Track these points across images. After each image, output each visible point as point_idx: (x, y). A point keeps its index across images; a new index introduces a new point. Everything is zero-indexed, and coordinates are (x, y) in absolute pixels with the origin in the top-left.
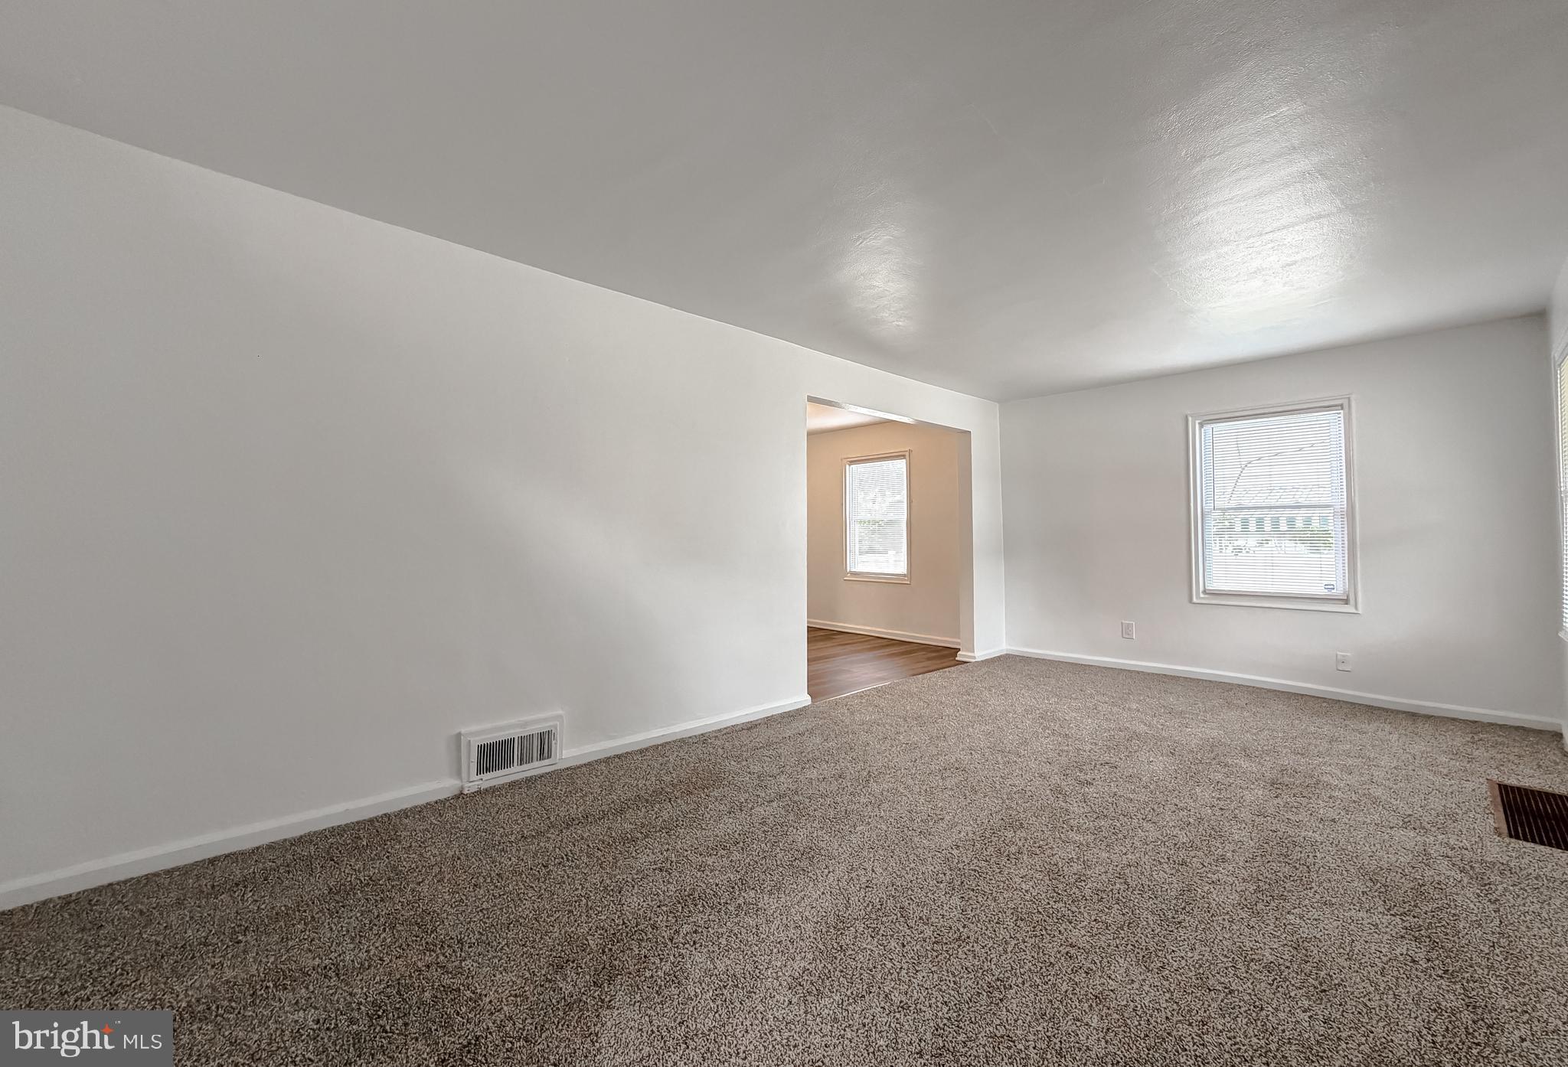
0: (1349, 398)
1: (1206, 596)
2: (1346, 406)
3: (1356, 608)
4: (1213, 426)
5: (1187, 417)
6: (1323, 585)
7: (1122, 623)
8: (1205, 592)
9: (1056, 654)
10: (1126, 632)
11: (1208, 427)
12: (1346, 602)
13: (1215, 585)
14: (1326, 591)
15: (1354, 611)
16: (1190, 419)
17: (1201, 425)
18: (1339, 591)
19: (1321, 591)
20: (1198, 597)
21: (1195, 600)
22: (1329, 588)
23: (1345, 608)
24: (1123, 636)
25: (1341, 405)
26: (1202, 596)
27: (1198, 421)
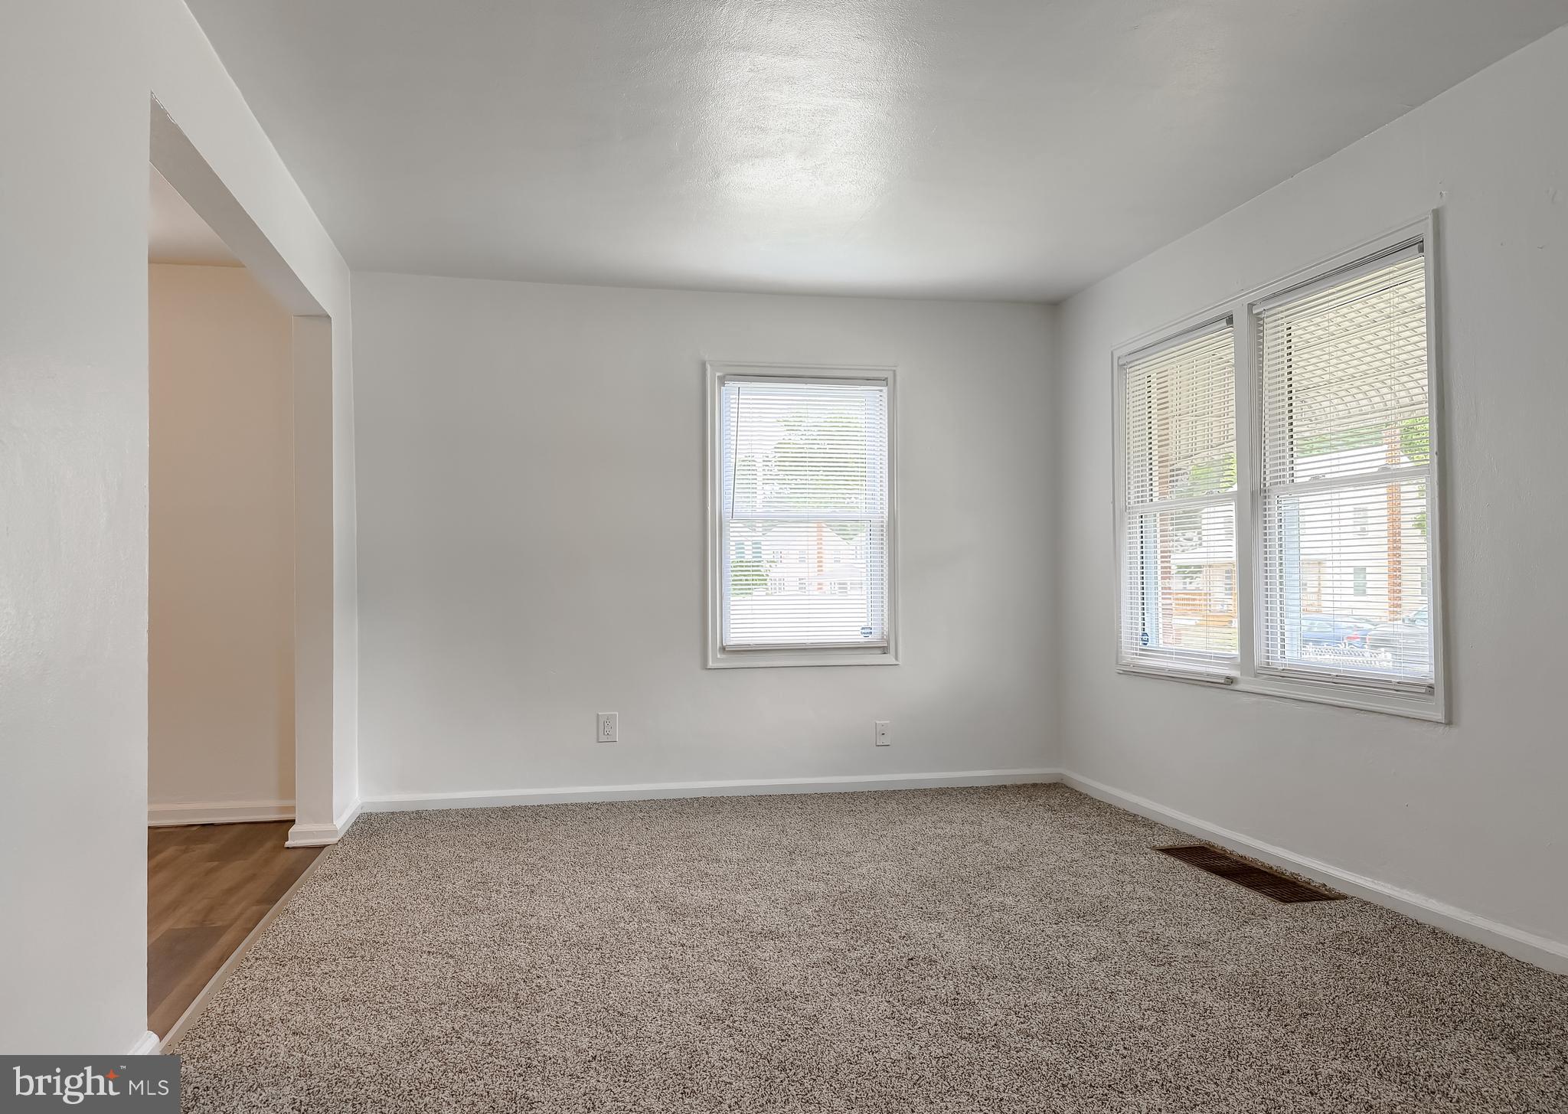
0: (894, 371)
1: (724, 656)
2: (891, 381)
3: (897, 659)
5: (703, 365)
6: (859, 629)
7: (598, 715)
8: (722, 649)
10: (603, 731)
11: (729, 386)
12: (884, 650)
13: (733, 638)
14: (862, 636)
15: (896, 662)
16: (708, 367)
17: (722, 381)
18: (874, 638)
19: (858, 638)
20: (715, 659)
21: (711, 664)
22: (867, 631)
23: (889, 659)
24: (598, 739)
25: (886, 379)
26: (719, 656)
27: (718, 374)
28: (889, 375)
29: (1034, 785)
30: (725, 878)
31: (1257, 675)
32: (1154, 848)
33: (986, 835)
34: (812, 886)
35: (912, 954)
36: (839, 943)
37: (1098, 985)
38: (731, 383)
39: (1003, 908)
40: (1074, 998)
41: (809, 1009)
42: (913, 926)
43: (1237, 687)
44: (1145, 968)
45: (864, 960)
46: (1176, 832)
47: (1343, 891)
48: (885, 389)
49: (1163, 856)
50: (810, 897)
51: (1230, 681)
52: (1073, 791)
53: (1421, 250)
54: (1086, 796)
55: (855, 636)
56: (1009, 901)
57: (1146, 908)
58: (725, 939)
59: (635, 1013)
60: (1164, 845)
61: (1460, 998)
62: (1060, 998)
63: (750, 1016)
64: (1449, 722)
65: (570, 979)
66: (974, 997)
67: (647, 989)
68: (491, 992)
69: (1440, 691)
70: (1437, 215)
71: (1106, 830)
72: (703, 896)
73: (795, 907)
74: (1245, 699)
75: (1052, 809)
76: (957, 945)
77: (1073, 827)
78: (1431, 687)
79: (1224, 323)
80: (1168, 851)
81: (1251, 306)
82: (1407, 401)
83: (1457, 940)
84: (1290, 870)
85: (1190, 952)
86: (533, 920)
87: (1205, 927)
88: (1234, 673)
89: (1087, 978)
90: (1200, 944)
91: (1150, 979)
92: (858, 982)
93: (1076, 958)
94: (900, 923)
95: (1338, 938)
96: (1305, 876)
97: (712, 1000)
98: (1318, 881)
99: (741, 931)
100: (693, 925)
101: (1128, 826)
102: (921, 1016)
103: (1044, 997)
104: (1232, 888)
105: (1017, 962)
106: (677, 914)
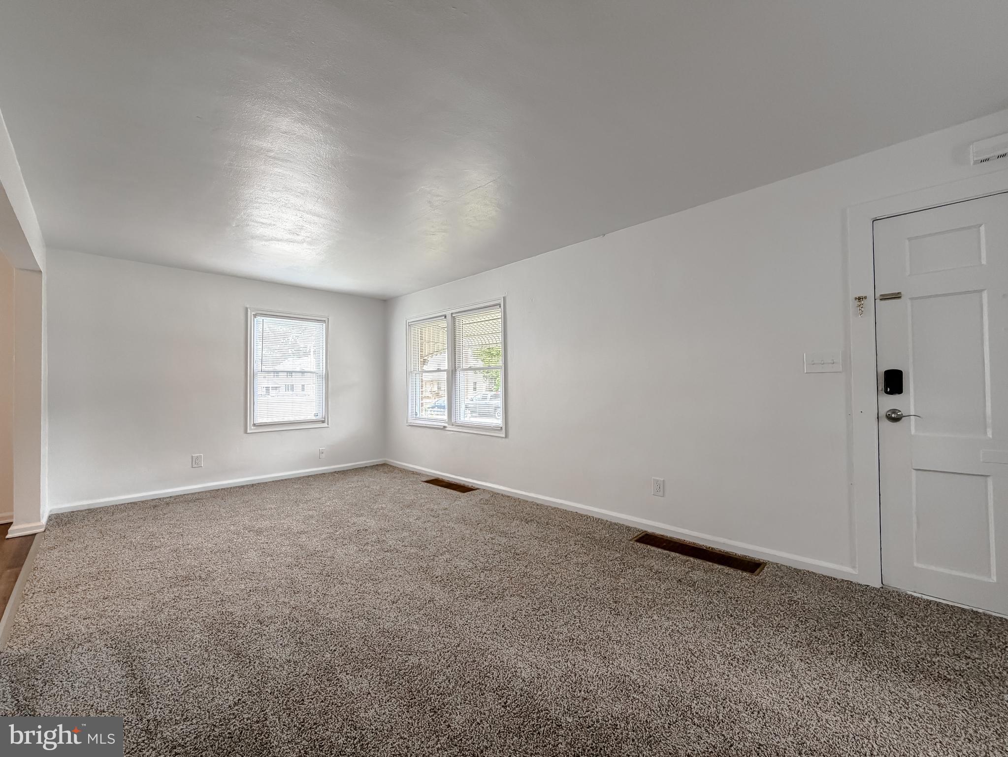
0: (328, 317)
1: (255, 428)
2: (327, 321)
3: (328, 425)
4: (263, 318)
5: (247, 309)
6: (313, 414)
7: (192, 456)
8: (254, 425)
9: (102, 500)
10: (195, 462)
11: (260, 319)
12: (323, 422)
13: (259, 420)
14: (314, 417)
15: (327, 426)
16: (249, 310)
17: (255, 316)
18: (319, 417)
20: (251, 429)
21: (248, 431)
22: (316, 415)
23: (325, 425)
24: (192, 466)
25: (325, 321)
26: (252, 428)
27: (253, 313)
28: (326, 319)
29: (377, 465)
30: (272, 515)
31: (453, 425)
32: (422, 481)
33: (367, 485)
34: (311, 513)
35: (358, 529)
36: (331, 530)
37: (421, 527)
38: (259, 317)
39: (382, 508)
40: (415, 532)
41: (329, 554)
42: (355, 519)
43: (447, 429)
44: (432, 519)
45: (342, 534)
46: (428, 476)
47: (478, 487)
48: (324, 324)
49: (426, 483)
50: (312, 517)
51: (445, 427)
52: (391, 466)
53: (500, 307)
54: (395, 467)
55: (311, 417)
56: (384, 506)
57: (426, 501)
58: (284, 537)
59: (259, 571)
60: (425, 480)
61: (512, 512)
62: (411, 533)
63: (308, 561)
64: (506, 436)
65: (222, 565)
66: (385, 538)
67: (260, 562)
68: (187, 578)
69: (504, 428)
70: (504, 298)
71: (406, 477)
72: (267, 523)
73: (307, 521)
74: (449, 433)
75: (385, 473)
76: (372, 523)
77: (395, 478)
78: (502, 427)
79: (443, 318)
80: (428, 482)
81: (452, 314)
82: (478, 344)
83: (508, 497)
84: (462, 483)
85: (443, 512)
86: (190, 546)
87: (445, 504)
88: (446, 425)
89: (417, 525)
90: (446, 509)
91: (435, 522)
92: (343, 542)
93: (411, 520)
94: (349, 519)
95: (480, 501)
96: (467, 484)
97: (289, 560)
98: (470, 485)
99: (289, 533)
100: (268, 535)
101: (412, 475)
102: (369, 548)
103: (405, 534)
104: (449, 491)
105: (394, 525)
106: (259, 532)
